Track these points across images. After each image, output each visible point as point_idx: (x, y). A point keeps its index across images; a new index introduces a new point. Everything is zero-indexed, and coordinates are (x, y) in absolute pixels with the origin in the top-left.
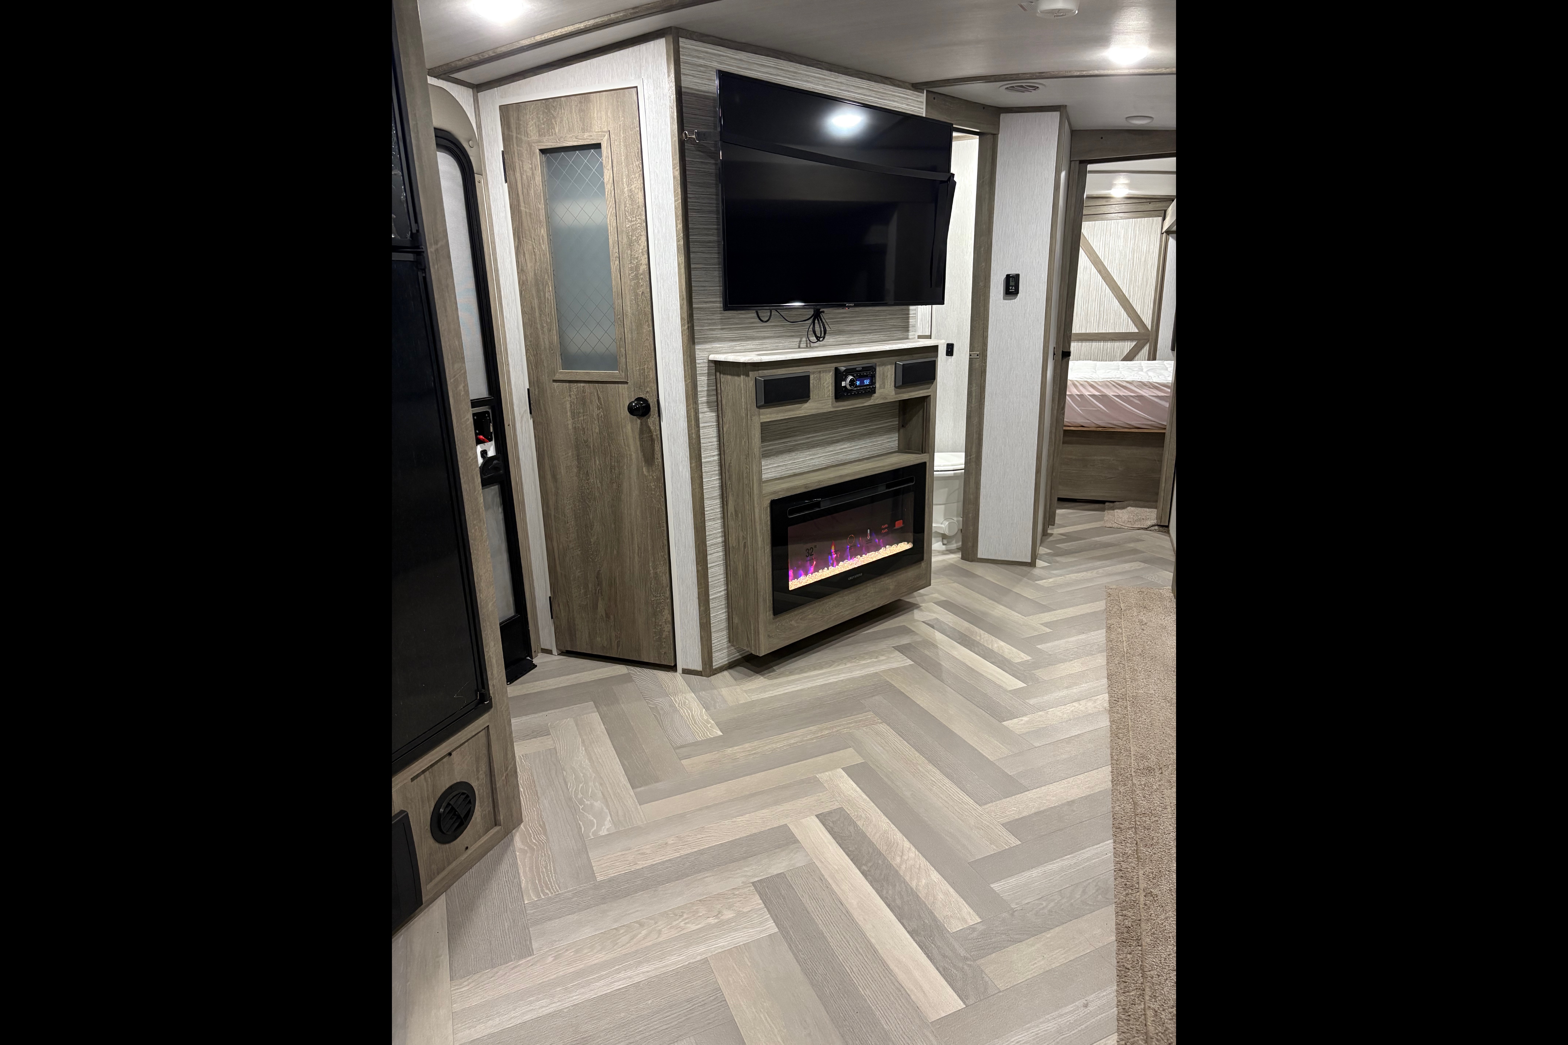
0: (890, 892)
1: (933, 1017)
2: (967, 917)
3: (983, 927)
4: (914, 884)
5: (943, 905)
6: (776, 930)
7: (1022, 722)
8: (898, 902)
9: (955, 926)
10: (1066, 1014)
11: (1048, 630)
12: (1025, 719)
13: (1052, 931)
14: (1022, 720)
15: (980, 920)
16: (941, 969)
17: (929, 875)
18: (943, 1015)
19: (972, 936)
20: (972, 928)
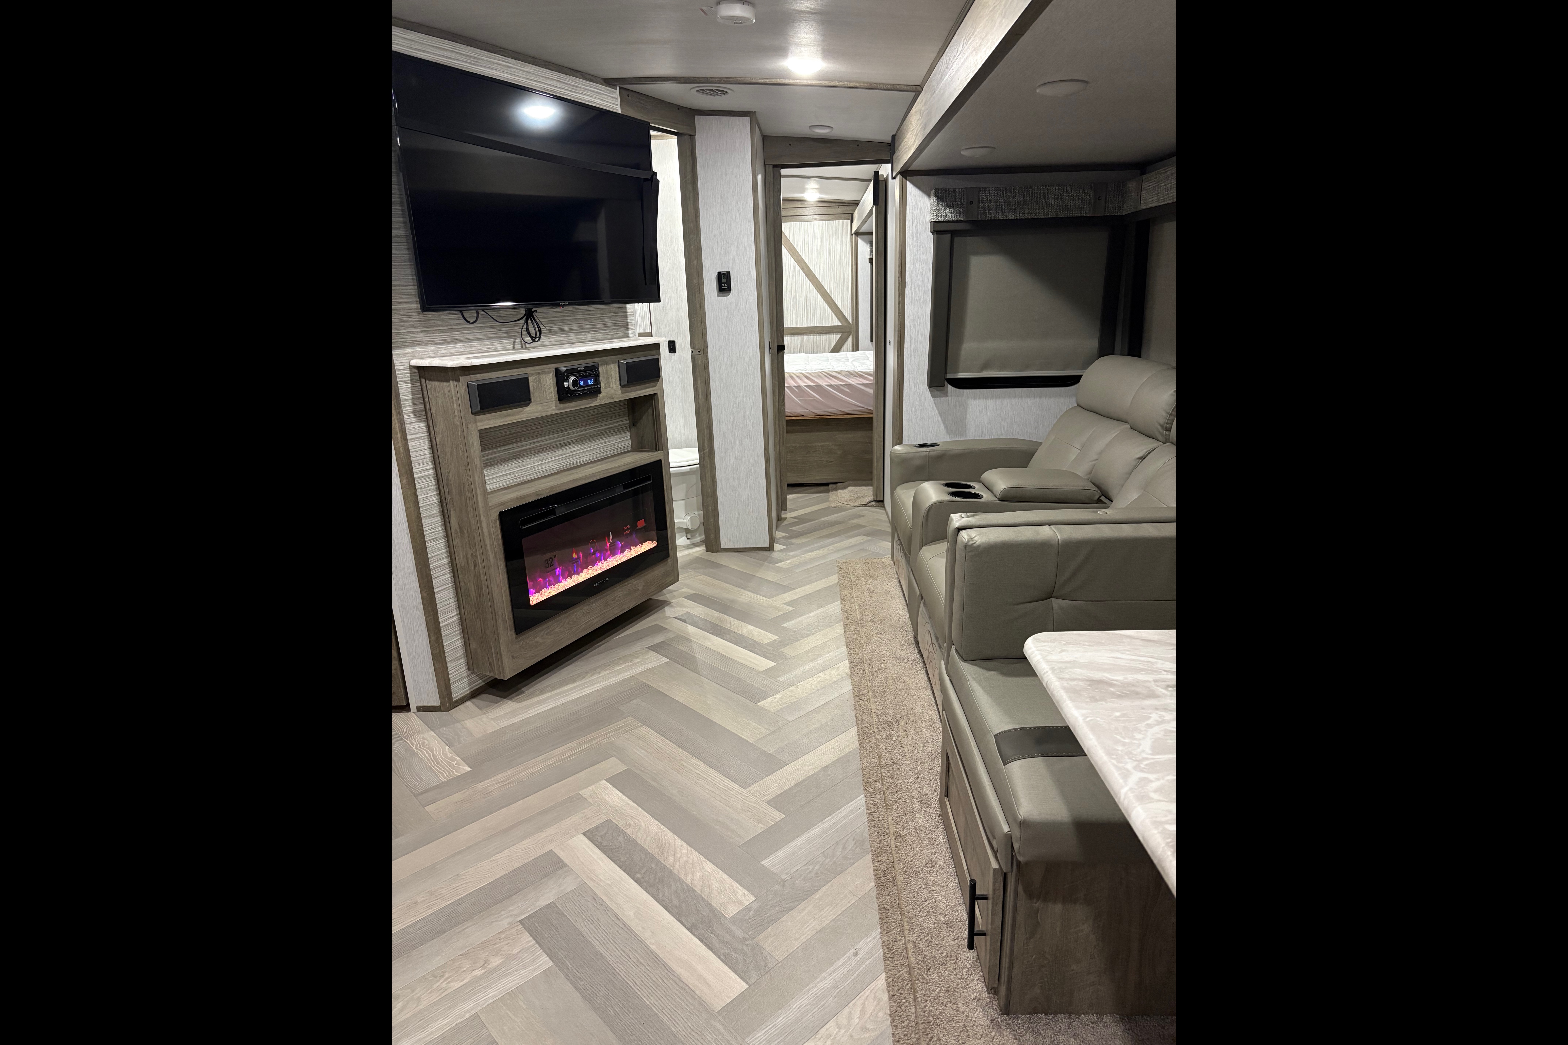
0: (666, 893)
1: (718, 1005)
2: (742, 899)
3: (758, 905)
4: (689, 880)
5: (719, 893)
6: (551, 963)
7: (776, 700)
8: (676, 902)
9: (731, 911)
10: (839, 967)
11: (791, 609)
12: (778, 696)
13: (819, 891)
14: (775, 698)
15: (754, 899)
16: (722, 957)
17: (703, 868)
18: (728, 1001)
19: (748, 916)
20: (748, 909)
